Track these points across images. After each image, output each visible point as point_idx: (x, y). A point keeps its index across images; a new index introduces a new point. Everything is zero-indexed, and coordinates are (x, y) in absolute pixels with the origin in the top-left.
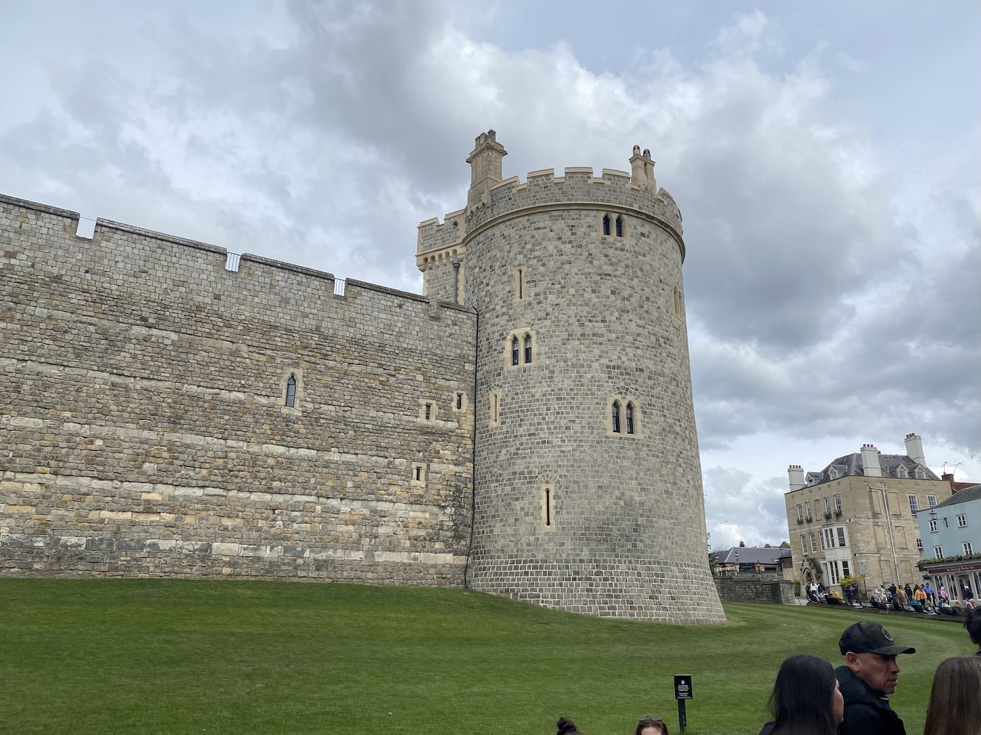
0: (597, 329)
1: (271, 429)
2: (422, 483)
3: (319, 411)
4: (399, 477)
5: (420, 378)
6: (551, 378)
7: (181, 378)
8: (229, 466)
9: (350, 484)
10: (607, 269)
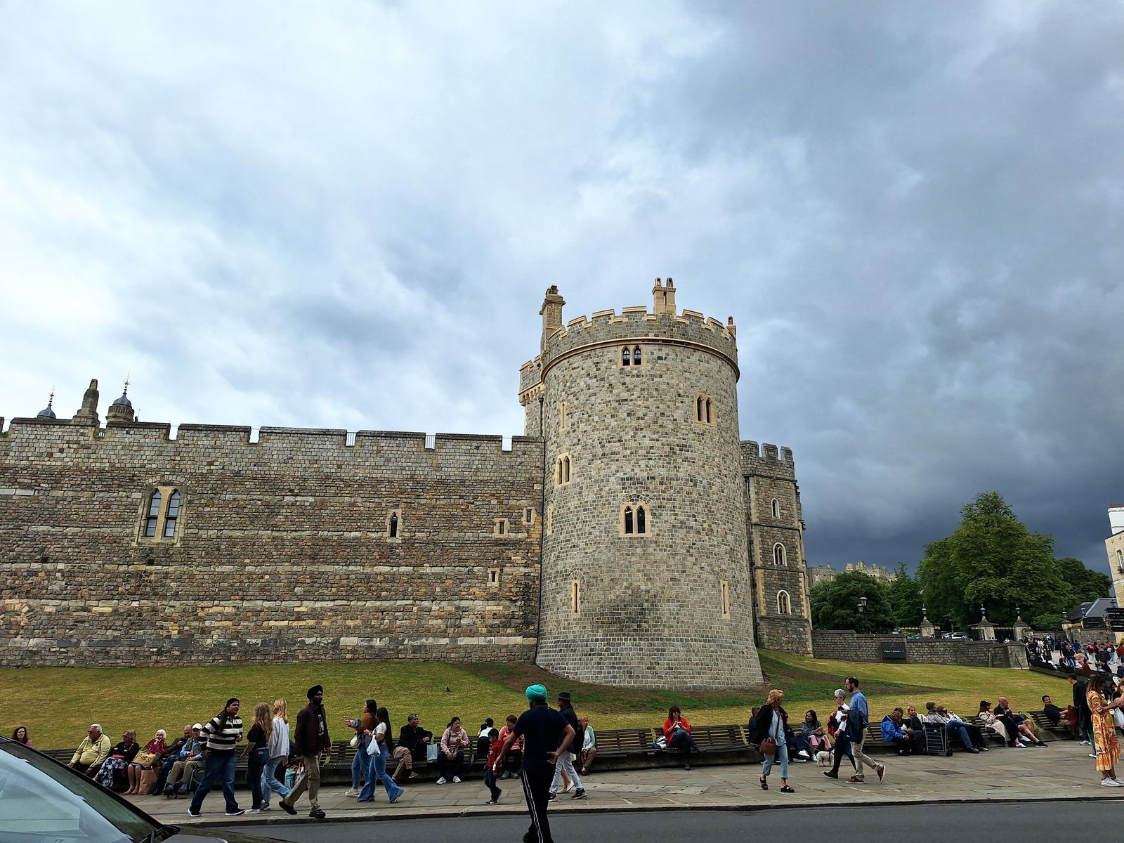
0: (614, 448)
1: (379, 555)
2: (496, 583)
3: (414, 538)
4: (477, 581)
5: (494, 502)
6: (580, 493)
7: (317, 527)
8: (351, 585)
9: (438, 589)
10: (625, 395)
